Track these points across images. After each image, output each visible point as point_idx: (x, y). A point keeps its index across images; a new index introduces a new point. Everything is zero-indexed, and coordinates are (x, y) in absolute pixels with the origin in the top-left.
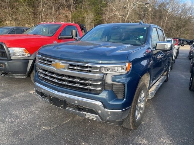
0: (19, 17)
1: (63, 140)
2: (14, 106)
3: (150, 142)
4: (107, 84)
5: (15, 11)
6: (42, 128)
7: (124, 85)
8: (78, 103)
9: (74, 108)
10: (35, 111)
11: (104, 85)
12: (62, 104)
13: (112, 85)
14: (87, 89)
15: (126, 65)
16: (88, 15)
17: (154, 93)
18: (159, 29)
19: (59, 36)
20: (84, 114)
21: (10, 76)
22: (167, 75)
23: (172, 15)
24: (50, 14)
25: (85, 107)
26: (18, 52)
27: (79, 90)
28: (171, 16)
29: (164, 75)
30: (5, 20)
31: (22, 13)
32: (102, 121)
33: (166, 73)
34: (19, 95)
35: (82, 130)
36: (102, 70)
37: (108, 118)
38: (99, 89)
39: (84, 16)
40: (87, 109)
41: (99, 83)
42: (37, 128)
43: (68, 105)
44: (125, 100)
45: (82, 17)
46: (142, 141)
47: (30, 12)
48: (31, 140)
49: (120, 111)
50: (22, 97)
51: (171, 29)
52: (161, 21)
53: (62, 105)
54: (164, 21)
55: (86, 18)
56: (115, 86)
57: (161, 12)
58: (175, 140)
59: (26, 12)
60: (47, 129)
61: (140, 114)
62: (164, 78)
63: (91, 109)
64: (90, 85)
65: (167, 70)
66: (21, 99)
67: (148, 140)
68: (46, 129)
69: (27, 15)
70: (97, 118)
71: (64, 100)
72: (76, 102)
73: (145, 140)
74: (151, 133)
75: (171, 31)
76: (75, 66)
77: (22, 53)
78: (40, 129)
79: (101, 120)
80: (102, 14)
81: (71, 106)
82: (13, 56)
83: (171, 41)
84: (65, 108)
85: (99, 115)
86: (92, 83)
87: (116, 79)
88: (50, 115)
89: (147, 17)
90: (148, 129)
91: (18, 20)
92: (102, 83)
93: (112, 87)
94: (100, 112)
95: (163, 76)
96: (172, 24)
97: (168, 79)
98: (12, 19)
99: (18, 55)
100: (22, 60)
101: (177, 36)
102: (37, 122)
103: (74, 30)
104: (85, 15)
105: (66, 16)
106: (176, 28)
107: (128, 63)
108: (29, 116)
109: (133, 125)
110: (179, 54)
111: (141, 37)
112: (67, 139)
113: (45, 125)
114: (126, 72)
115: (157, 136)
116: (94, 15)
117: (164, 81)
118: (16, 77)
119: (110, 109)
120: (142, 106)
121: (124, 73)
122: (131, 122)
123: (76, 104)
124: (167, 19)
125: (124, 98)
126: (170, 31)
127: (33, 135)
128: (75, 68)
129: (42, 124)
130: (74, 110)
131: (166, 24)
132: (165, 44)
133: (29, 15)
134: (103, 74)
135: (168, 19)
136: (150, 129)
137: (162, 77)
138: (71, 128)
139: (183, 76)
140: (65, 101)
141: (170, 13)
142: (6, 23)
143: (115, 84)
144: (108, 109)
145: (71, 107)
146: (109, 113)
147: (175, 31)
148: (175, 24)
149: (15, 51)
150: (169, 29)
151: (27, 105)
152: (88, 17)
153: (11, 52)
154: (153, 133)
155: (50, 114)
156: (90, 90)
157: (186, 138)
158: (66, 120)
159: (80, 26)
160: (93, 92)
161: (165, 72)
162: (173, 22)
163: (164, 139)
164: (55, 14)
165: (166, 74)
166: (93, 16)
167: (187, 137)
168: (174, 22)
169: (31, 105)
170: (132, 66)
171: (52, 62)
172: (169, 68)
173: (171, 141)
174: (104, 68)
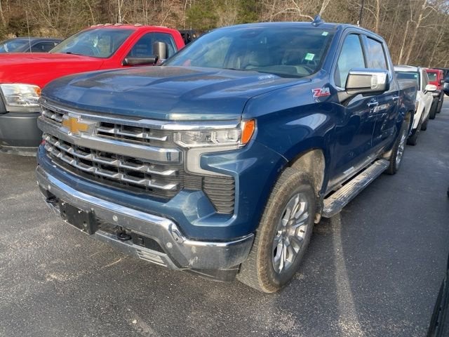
0: (67, 18)
1: (90, 309)
2: (4, 221)
3: (305, 329)
4: (189, 175)
5: (59, 4)
6: (49, 277)
7: (233, 179)
8: (119, 220)
9: (113, 233)
10: (46, 234)
11: (183, 178)
12: (85, 222)
13: (203, 178)
14: (142, 187)
15: (238, 127)
16: (225, 12)
17: (344, 204)
18: (368, 37)
19: (127, 57)
20: (134, 249)
21: (6, 151)
22: (392, 159)
23: (434, 11)
24: (138, 10)
25: (136, 232)
26: (24, 95)
27: (125, 188)
28: (431, 14)
29: (385, 159)
30: (38, 26)
31: (75, 10)
32: (178, 269)
33: (389, 154)
34: (23, 195)
35: (143, 286)
36: (175, 137)
37: (191, 262)
38: (170, 187)
39: (215, 14)
40: (141, 236)
41: (169, 173)
42: (37, 277)
43: (100, 224)
44: (235, 217)
45: (211, 18)
46: (286, 323)
47: (92, 7)
48: (13, 304)
49: (224, 245)
50: (29, 201)
51: (429, 46)
52: (405, 26)
53: (86, 225)
54: (413, 26)
55: (221, 19)
56: (210, 181)
57: (407, 4)
58: (374, 327)
59: (84, 6)
60: (60, 279)
61: (291, 256)
62: (384, 165)
63: (149, 236)
64: (149, 176)
65: (393, 146)
66: (25, 205)
67: (302, 322)
68: (56, 281)
69: (86, 14)
70: (166, 262)
71: (87, 212)
72: (115, 218)
73: (296, 322)
74: (316, 303)
75: (431, 50)
76: (111, 126)
77: (32, 97)
78: (43, 279)
79: (174, 266)
80: (259, 9)
81: (107, 228)
82: (10, 104)
83: (418, 72)
84: (92, 232)
85: (169, 255)
86: (151, 172)
87: (211, 163)
88: (77, 246)
89: (371, 15)
90: (312, 293)
91: (65, 25)
92: (177, 173)
93: (203, 183)
94: (169, 245)
95: (381, 161)
96: (434, 33)
97: (397, 167)
98: (53, 24)
99: (23, 101)
100: (32, 113)
101: (443, 63)
102: (41, 262)
103: (160, 44)
104: (218, 12)
105: (174, 15)
106: (443, 43)
107: (246, 120)
108: (27, 246)
109: (264, 282)
110: (442, 109)
111: (310, 57)
112: (99, 309)
113: (57, 272)
114: (240, 144)
115: (328, 313)
116: (240, 12)
117: (379, 173)
118: (21, 153)
119: (195, 240)
120: (301, 235)
121: (235, 148)
122: (259, 273)
123: (115, 222)
124: (420, 19)
125: (233, 213)
126: (428, 52)
127: (21, 292)
128: (112, 131)
129: (51, 267)
130: (112, 237)
131: (418, 33)
132: (371, 75)
133: (89, 13)
134: (180, 148)
135: (423, 20)
136: (317, 293)
137: (376, 163)
138: (117, 280)
139: (440, 163)
140: (92, 215)
141: (431, 5)
142: (41, 33)
143: (210, 177)
144: (191, 239)
145: (107, 231)
146: (194, 251)
147: (442, 51)
148: (442, 32)
149: (15, 92)
150: (425, 46)
151: (32, 221)
152: (225, 18)
153: (5, 93)
154: (322, 305)
155: (79, 245)
156: (151, 189)
157: (407, 323)
158: (112, 261)
159: (182, 35)
160: (154, 196)
161: (387, 150)
162: (435, 29)
163: (346, 323)
164: (148, 11)
165: (391, 157)
166: (236, 13)
167: (411, 321)
168: (439, 28)
169: (42, 220)
170: (256, 128)
171: (64, 116)
172: (400, 141)
173: (363, 329)
174: (179, 134)
